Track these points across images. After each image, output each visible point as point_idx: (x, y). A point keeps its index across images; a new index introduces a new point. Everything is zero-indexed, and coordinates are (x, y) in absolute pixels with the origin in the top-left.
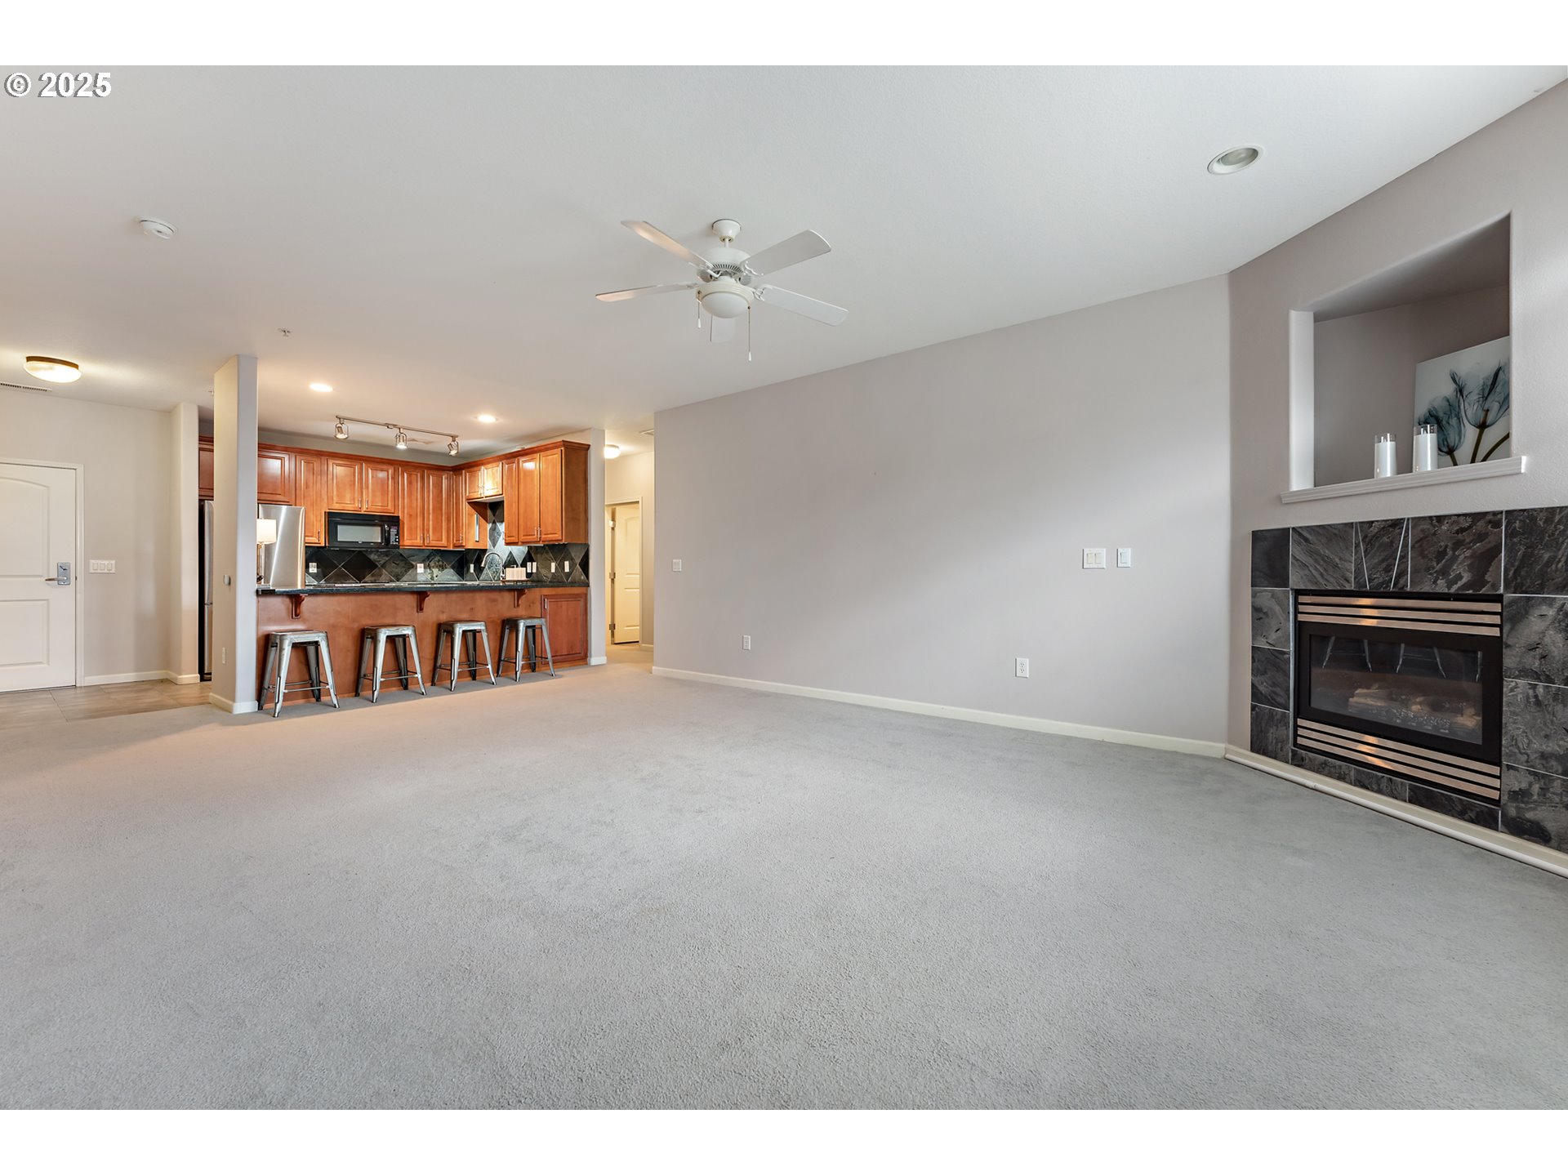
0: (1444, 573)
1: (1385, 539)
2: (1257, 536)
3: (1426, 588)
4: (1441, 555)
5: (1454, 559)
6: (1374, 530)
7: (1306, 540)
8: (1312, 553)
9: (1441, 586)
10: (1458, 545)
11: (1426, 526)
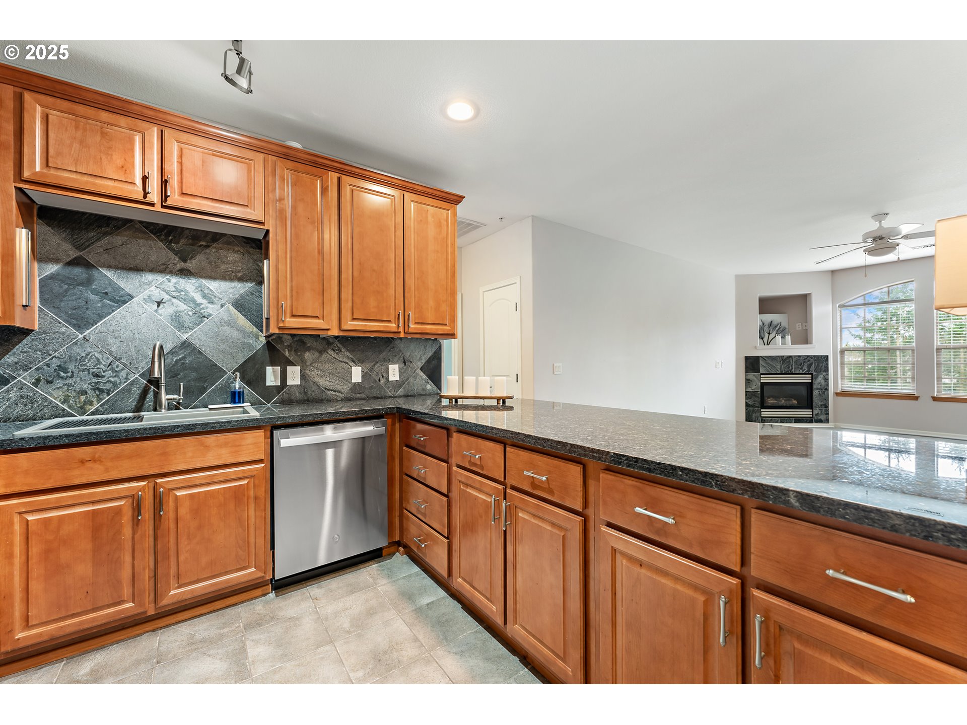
0: (802, 368)
1: (788, 360)
2: (747, 358)
3: (798, 372)
4: (801, 364)
5: (804, 365)
6: (785, 358)
7: (765, 360)
8: (767, 363)
9: (801, 372)
10: (804, 362)
11: (797, 358)
